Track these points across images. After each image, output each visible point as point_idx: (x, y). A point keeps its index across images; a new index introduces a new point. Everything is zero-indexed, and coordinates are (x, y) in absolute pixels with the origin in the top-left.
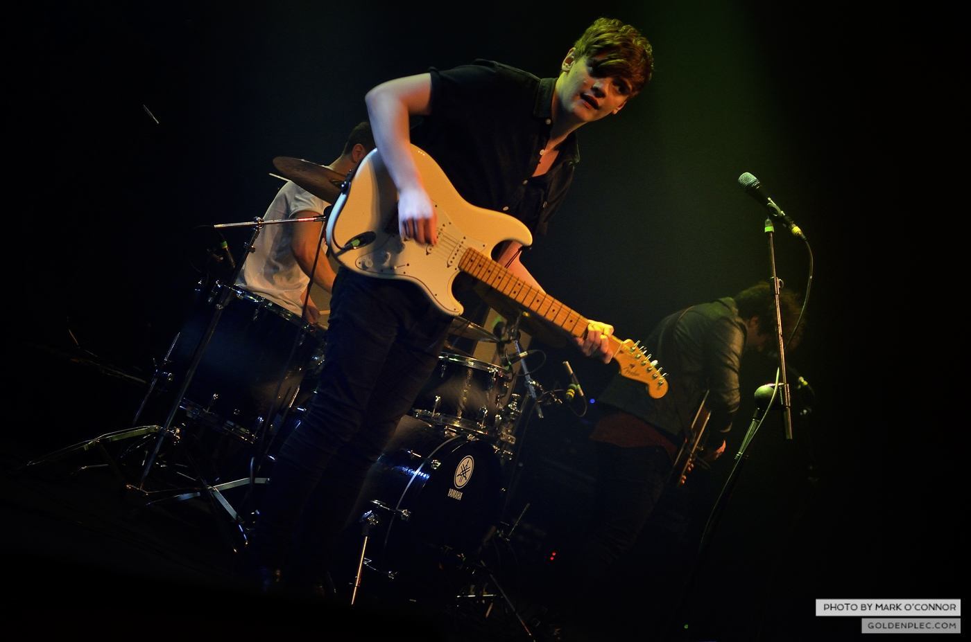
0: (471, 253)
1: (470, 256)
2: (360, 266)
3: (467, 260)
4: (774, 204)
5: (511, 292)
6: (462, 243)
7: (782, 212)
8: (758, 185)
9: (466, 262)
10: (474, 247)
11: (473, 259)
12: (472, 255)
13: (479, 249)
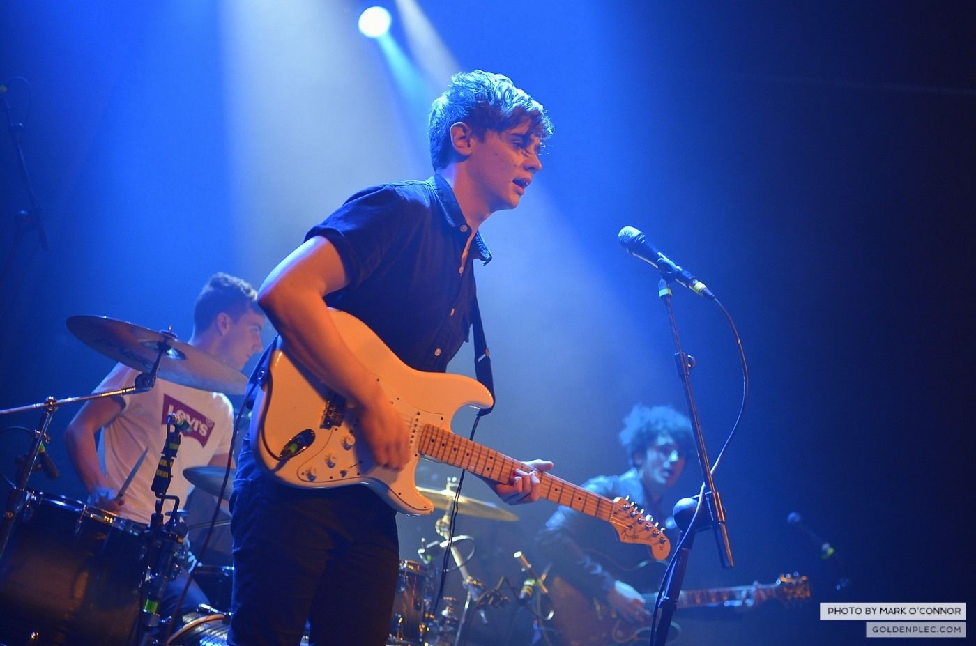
0: (430, 431)
1: (429, 435)
2: (305, 478)
3: (428, 440)
4: (666, 259)
5: (484, 470)
6: (417, 420)
7: (678, 267)
8: (642, 239)
9: (426, 445)
10: (432, 423)
11: (434, 437)
12: (432, 433)
13: (437, 423)
